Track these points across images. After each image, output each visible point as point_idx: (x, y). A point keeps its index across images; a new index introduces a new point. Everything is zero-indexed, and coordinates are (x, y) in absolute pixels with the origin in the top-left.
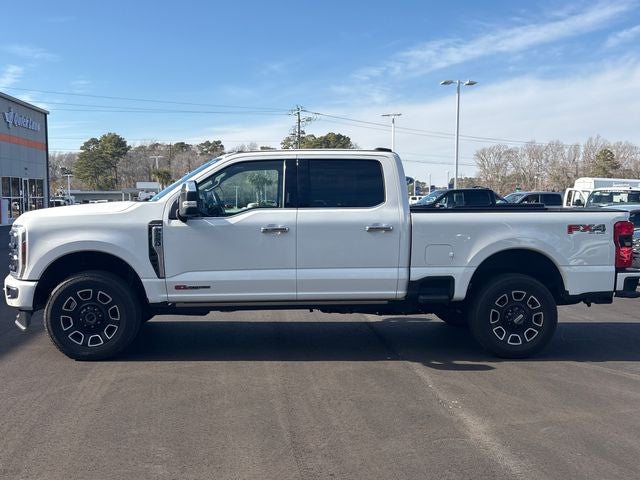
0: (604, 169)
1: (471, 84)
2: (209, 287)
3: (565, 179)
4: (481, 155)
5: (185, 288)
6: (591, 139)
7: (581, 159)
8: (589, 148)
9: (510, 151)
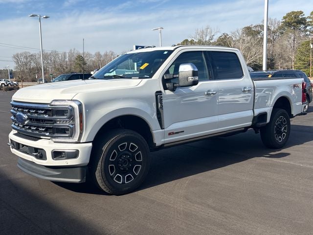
0: (80, 65)
1: (46, 18)
2: (183, 131)
3: (62, 70)
4: (16, 57)
5: (173, 133)
6: (71, 50)
7: (67, 59)
8: (71, 54)
9: (32, 55)
